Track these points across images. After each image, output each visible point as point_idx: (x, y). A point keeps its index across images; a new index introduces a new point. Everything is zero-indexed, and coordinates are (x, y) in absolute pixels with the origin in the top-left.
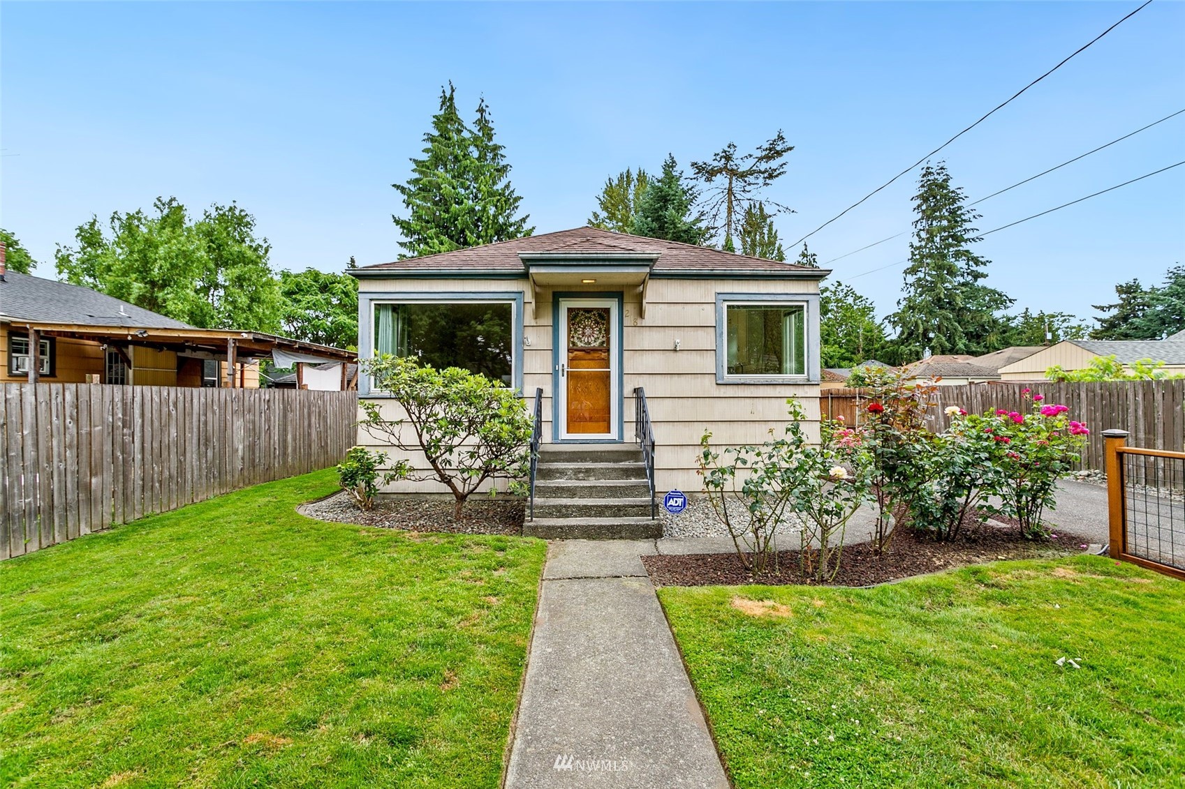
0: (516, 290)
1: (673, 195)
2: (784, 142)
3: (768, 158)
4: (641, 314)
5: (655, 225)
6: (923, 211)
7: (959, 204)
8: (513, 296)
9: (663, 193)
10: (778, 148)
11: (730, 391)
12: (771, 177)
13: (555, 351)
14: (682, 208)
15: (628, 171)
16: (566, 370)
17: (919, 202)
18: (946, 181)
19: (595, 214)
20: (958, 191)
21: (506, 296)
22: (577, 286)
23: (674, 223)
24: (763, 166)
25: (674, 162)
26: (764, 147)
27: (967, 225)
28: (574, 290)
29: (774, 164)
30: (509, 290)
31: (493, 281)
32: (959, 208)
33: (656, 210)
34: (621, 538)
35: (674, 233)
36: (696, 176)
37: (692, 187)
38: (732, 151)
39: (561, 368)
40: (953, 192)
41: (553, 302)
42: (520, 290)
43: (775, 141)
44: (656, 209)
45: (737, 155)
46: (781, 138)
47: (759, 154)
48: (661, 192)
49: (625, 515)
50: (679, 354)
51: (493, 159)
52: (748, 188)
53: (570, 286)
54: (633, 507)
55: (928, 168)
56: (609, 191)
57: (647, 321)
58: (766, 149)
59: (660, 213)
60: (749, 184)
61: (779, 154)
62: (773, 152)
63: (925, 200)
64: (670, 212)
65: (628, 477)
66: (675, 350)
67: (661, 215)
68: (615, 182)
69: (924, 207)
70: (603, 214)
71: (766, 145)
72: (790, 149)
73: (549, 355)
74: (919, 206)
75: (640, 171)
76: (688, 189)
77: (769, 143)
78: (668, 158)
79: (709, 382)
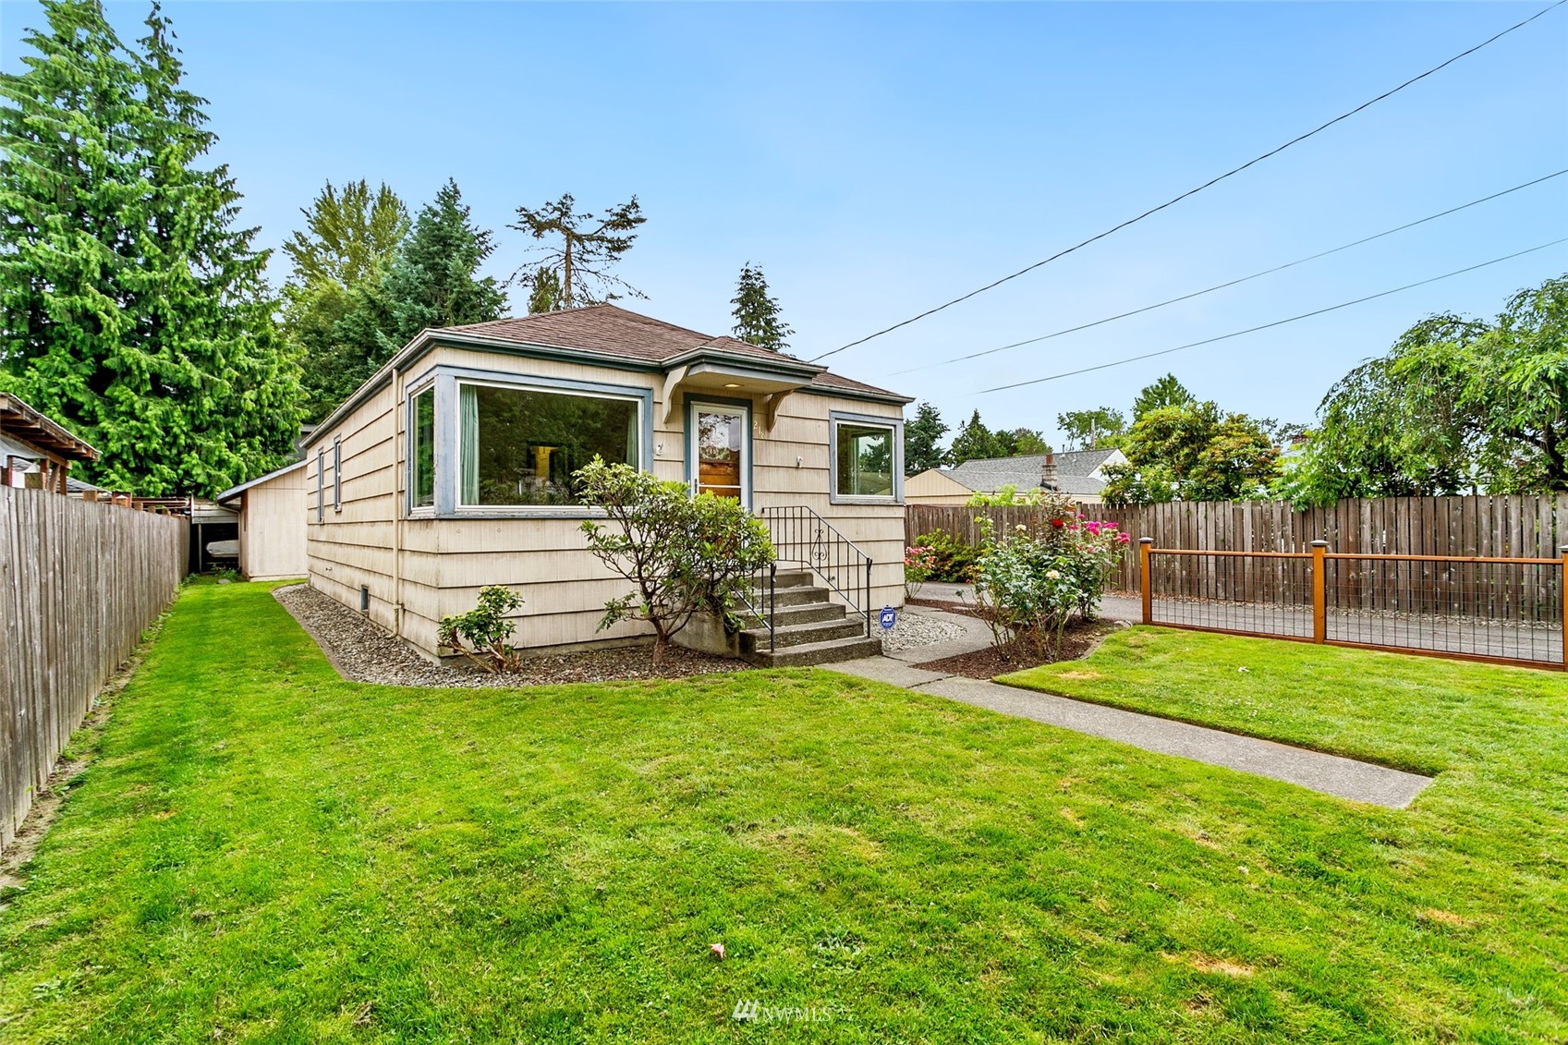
0: (644, 385)
1: (458, 239)
2: (637, 212)
3: (615, 225)
4: (769, 425)
5: (429, 276)
6: (742, 317)
7: (774, 316)
8: (641, 393)
9: (442, 233)
10: (631, 217)
11: (841, 512)
12: (619, 249)
13: (687, 462)
14: (471, 259)
15: (363, 183)
16: (699, 485)
17: (738, 306)
18: (762, 288)
19: (298, 235)
20: (774, 302)
21: (633, 392)
22: (718, 389)
23: (459, 279)
24: (610, 234)
25: (457, 192)
26: (615, 211)
27: (783, 340)
28: (704, 393)
29: (622, 234)
30: (636, 385)
31: (618, 372)
32: (774, 319)
33: (432, 255)
34: (853, 658)
35: (459, 292)
36: (522, 226)
37: (484, 234)
38: (569, 202)
39: (693, 484)
40: (769, 302)
41: (684, 406)
42: (648, 386)
43: (628, 207)
44: (429, 253)
45: (576, 210)
46: (634, 205)
47: (607, 217)
48: (439, 230)
49: (839, 637)
50: (800, 471)
51: (182, 115)
52: (586, 256)
53: (701, 388)
54: (844, 627)
55: (747, 271)
56: (326, 204)
57: (773, 434)
58: (617, 215)
59: (437, 260)
60: (589, 252)
61: (630, 223)
62: (623, 220)
63: (744, 305)
64: (456, 262)
65: (810, 601)
66: (797, 468)
67: (438, 264)
68: (339, 195)
69: (743, 313)
70: (316, 239)
71: (618, 210)
72: (642, 221)
73: (680, 467)
74: (738, 311)
75: (384, 188)
76: (479, 235)
77: (621, 207)
78: (448, 183)
79: (824, 500)
